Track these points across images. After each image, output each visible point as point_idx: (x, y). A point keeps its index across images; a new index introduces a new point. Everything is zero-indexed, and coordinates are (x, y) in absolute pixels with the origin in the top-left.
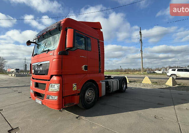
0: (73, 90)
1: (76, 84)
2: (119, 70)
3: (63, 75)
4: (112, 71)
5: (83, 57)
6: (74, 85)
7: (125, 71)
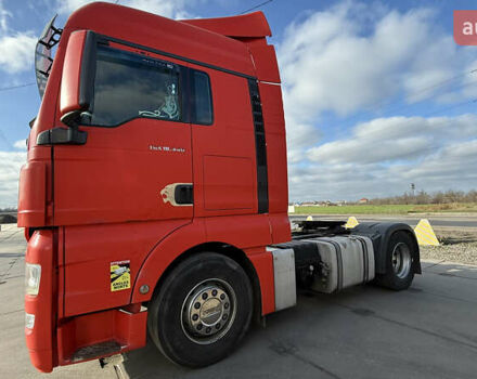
0: (113, 290)
1: (127, 265)
2: (412, 198)
3: (64, 227)
4: (387, 202)
5: (167, 149)
6: (115, 268)
7: (437, 201)
